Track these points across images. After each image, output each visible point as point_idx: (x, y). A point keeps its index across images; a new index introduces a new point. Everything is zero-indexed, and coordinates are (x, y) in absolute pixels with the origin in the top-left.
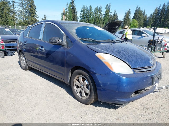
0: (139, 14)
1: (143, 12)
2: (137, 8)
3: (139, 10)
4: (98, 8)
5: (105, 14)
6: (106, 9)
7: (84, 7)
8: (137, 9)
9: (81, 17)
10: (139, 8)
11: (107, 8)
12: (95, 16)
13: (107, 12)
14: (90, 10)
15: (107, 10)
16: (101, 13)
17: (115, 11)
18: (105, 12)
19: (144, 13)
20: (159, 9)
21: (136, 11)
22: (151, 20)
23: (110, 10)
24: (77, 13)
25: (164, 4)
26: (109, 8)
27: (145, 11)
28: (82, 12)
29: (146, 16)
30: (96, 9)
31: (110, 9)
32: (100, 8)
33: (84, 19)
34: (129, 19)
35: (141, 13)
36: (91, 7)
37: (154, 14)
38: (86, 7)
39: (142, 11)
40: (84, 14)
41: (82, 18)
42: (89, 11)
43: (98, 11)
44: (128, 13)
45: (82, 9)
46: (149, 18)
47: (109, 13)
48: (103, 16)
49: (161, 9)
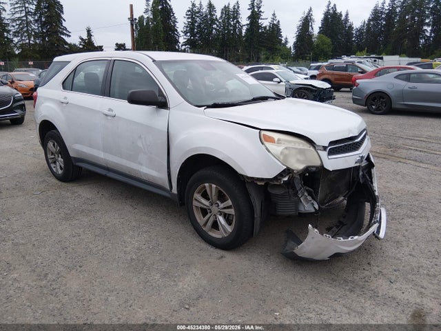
0: (333, 22)
1: (344, 16)
2: (328, 7)
3: (334, 11)
4: (231, 7)
5: (248, 22)
6: (251, 11)
7: (194, 5)
8: (329, 10)
9: (185, 33)
10: (332, 5)
11: (252, 6)
12: (224, 28)
13: (255, 16)
14: (210, 11)
16: (238, 22)
17: (274, 15)
18: (249, 18)
19: (347, 19)
20: (383, 8)
21: (327, 14)
23: (260, 12)
24: (175, 22)
26: (259, 8)
27: (347, 15)
28: (190, 20)
29: (351, 27)
30: (226, 9)
31: (261, 9)
32: (236, 7)
34: (311, 36)
35: (339, 19)
36: (211, 6)
37: (369, 20)
38: (197, 5)
39: (341, 15)
40: (193, 24)
41: (189, 34)
42: (206, 16)
43: (231, 14)
44: (307, 22)
45: (189, 11)
46: (357, 30)
47: (260, 21)
48: (245, 28)
49: (387, 8)
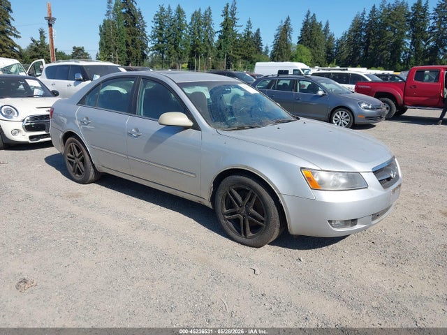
0: (311, 32)
1: (324, 27)
2: (307, 16)
3: (314, 21)
4: (202, 13)
5: (221, 29)
6: (224, 17)
7: (162, 9)
8: (307, 20)
9: (153, 37)
10: (311, 15)
11: (226, 13)
12: (194, 34)
13: (228, 25)
14: (179, 18)
15: (226, 20)
16: (210, 28)
17: (249, 22)
18: (223, 25)
19: (326, 30)
20: (363, 19)
21: (306, 24)
22: (345, 48)
23: (235, 18)
24: (144, 26)
25: (374, 7)
26: (233, 14)
27: (327, 25)
28: (158, 25)
29: (331, 39)
30: (196, 16)
31: (235, 16)
32: (208, 13)
33: (163, 42)
34: (288, 46)
35: (319, 29)
36: (179, 11)
37: (351, 31)
38: (166, 9)
39: (321, 25)
40: (161, 29)
41: (157, 39)
42: (174, 21)
43: (202, 20)
44: (285, 30)
45: (156, 15)
46: (338, 42)
47: (234, 28)
48: (217, 35)
49: (367, 19)
